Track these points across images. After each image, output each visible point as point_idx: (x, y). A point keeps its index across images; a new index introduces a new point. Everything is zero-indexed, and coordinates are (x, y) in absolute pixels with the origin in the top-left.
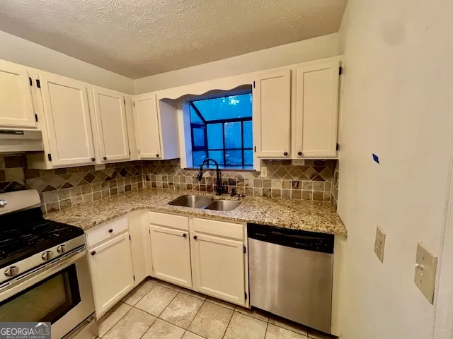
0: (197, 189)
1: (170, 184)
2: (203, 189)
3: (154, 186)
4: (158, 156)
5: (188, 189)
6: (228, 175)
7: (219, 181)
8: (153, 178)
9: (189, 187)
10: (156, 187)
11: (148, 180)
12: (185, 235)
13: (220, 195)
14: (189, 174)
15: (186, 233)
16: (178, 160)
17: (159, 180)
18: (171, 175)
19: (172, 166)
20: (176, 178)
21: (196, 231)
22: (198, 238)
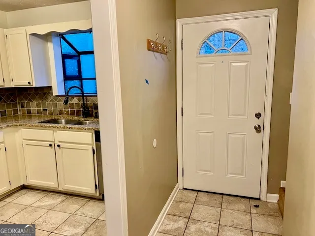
0: (68, 114)
1: (44, 110)
2: (73, 113)
3: (29, 112)
4: (29, 83)
5: (60, 114)
6: (93, 101)
7: (85, 106)
8: (28, 105)
9: (61, 112)
10: (30, 113)
11: (23, 106)
12: (51, 145)
13: (85, 117)
14: (60, 101)
15: (52, 143)
16: (50, 88)
17: (34, 106)
18: (44, 102)
19: (45, 94)
20: (49, 105)
21: (60, 142)
22: (61, 146)
